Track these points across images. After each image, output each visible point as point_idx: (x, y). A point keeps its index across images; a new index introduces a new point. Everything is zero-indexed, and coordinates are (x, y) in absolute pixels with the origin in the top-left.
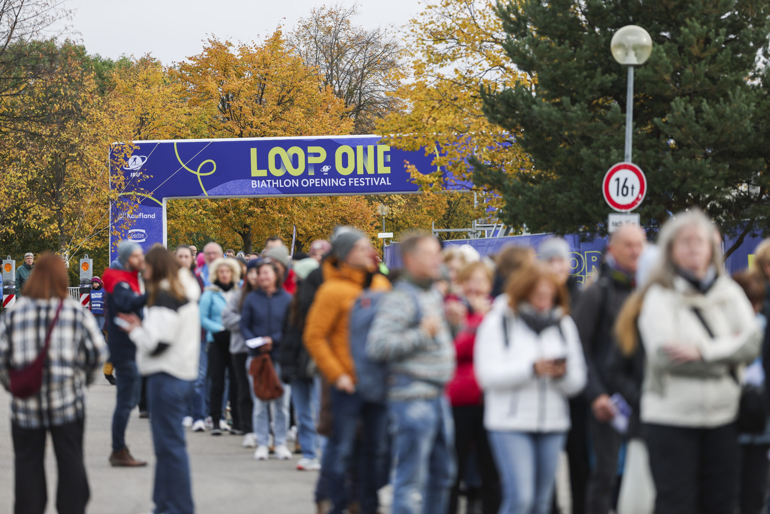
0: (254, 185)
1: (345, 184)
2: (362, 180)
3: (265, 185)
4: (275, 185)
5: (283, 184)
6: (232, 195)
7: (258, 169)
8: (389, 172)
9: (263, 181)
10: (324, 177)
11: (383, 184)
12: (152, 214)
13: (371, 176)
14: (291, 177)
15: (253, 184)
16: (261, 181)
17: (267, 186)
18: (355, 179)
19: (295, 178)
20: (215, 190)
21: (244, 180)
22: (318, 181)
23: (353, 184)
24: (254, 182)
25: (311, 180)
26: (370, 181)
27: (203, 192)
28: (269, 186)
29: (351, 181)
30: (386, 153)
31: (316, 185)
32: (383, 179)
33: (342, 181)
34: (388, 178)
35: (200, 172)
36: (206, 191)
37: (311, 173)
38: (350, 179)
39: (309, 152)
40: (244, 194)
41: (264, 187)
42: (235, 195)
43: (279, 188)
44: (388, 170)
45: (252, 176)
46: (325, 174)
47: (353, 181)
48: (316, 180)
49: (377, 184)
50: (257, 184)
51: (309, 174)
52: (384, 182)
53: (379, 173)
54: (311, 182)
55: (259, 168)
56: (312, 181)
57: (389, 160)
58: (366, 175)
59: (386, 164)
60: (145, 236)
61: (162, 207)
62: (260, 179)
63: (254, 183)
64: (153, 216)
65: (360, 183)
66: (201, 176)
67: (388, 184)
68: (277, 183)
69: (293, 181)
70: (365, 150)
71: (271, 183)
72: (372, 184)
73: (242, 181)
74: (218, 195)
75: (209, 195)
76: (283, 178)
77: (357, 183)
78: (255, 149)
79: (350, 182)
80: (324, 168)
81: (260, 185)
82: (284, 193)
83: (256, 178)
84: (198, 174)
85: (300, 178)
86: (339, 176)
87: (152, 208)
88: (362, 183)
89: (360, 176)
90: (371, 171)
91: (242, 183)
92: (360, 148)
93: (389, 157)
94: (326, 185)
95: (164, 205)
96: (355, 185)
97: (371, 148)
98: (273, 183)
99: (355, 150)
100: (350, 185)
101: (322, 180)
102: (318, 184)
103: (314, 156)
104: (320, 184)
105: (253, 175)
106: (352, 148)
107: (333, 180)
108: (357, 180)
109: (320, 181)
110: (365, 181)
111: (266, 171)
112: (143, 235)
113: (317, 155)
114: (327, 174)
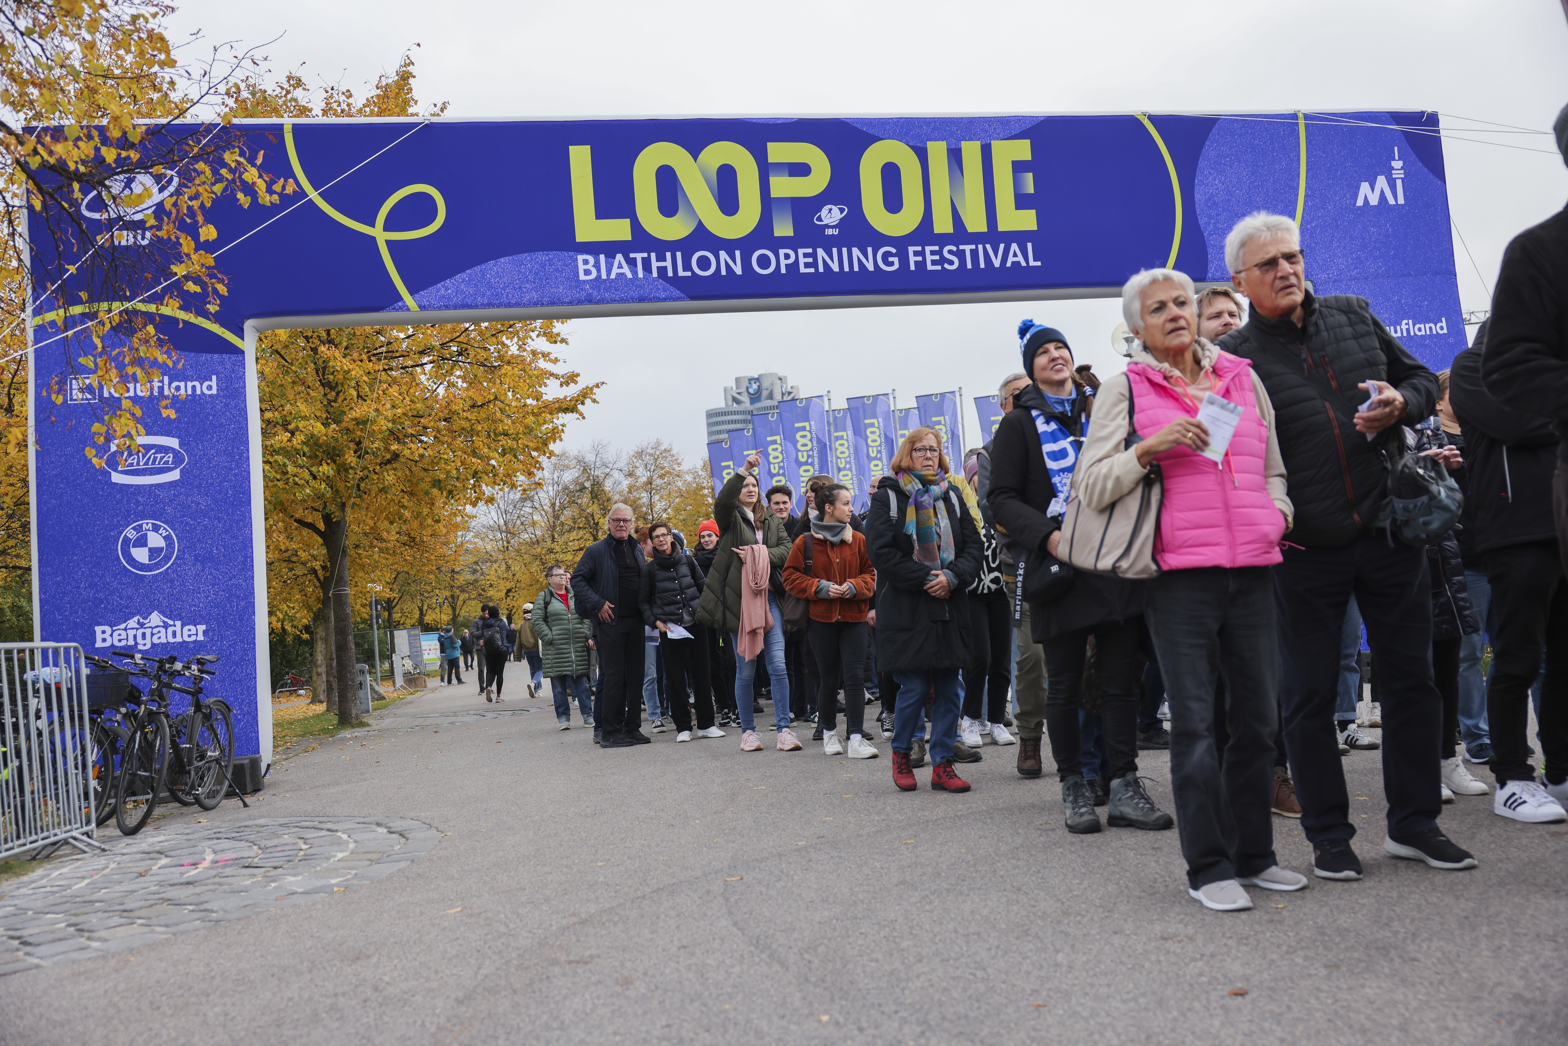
0: (587, 272)
1: (896, 266)
2: (950, 252)
3: (626, 270)
4: (662, 271)
5: (687, 267)
6: (509, 305)
7: (600, 215)
8: (1034, 227)
9: (619, 257)
10: (828, 244)
11: (1016, 264)
12: (203, 379)
13: (976, 238)
14: (716, 244)
15: (581, 267)
16: (610, 256)
17: (635, 273)
18: (928, 249)
19: (730, 246)
20: (447, 288)
21: (551, 254)
22: (806, 255)
23: (921, 265)
24: (586, 262)
25: (782, 252)
26: (974, 253)
27: (400, 298)
28: (641, 274)
29: (916, 254)
30: (1018, 167)
31: (803, 270)
32: (1014, 247)
33: (886, 255)
34: (1029, 245)
35: (387, 228)
36: (412, 292)
37: (783, 229)
38: (911, 249)
39: (771, 160)
40: (552, 303)
41: (621, 276)
42: (517, 305)
43: (676, 281)
44: (1027, 221)
45: (579, 239)
46: (829, 232)
47: (922, 253)
48: (801, 251)
49: (997, 263)
50: (597, 266)
51: (777, 233)
52: (1020, 259)
53: (1001, 228)
54: (784, 259)
55: (603, 212)
56: (787, 256)
57: (1030, 189)
58: (960, 234)
59: (1022, 201)
60: (178, 459)
61: (242, 352)
62: (609, 249)
63: (585, 264)
64: (210, 387)
65: (943, 261)
66: (389, 243)
67: (1032, 263)
68: (668, 263)
69: (723, 255)
70: (955, 157)
71: (647, 263)
72: (982, 266)
73: (541, 256)
74: (455, 307)
75: (422, 308)
76: (687, 246)
77: (934, 263)
78: (587, 149)
79: (912, 259)
80: (824, 212)
81: (609, 271)
82: (693, 298)
83: (593, 248)
84: (379, 234)
85: (746, 244)
86: (877, 239)
87: (204, 357)
88: (951, 263)
89: (943, 240)
90: (976, 223)
91: (543, 266)
92: (937, 150)
93: (1029, 177)
94: (835, 268)
95: (249, 345)
96: (930, 267)
97: (971, 150)
98: (655, 264)
99: (922, 154)
100: (912, 268)
101: (821, 252)
102: (807, 265)
103: (791, 175)
104: (814, 264)
105: (582, 235)
106: (914, 148)
107: (856, 251)
108: (933, 253)
109: (814, 255)
110: (960, 255)
111: (627, 221)
112: (170, 458)
113: (801, 170)
114: (836, 232)
